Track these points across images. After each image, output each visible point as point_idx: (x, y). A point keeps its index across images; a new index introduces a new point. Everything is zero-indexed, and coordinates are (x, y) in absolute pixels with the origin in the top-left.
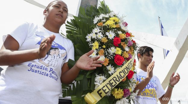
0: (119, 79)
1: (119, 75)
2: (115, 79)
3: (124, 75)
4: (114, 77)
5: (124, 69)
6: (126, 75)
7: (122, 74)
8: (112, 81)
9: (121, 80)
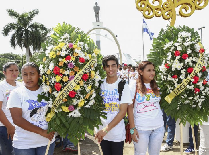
0: (59, 102)
1: (59, 99)
2: (57, 102)
3: (63, 98)
4: (56, 101)
5: (63, 93)
6: (64, 97)
7: (61, 97)
8: (56, 104)
9: (61, 102)
